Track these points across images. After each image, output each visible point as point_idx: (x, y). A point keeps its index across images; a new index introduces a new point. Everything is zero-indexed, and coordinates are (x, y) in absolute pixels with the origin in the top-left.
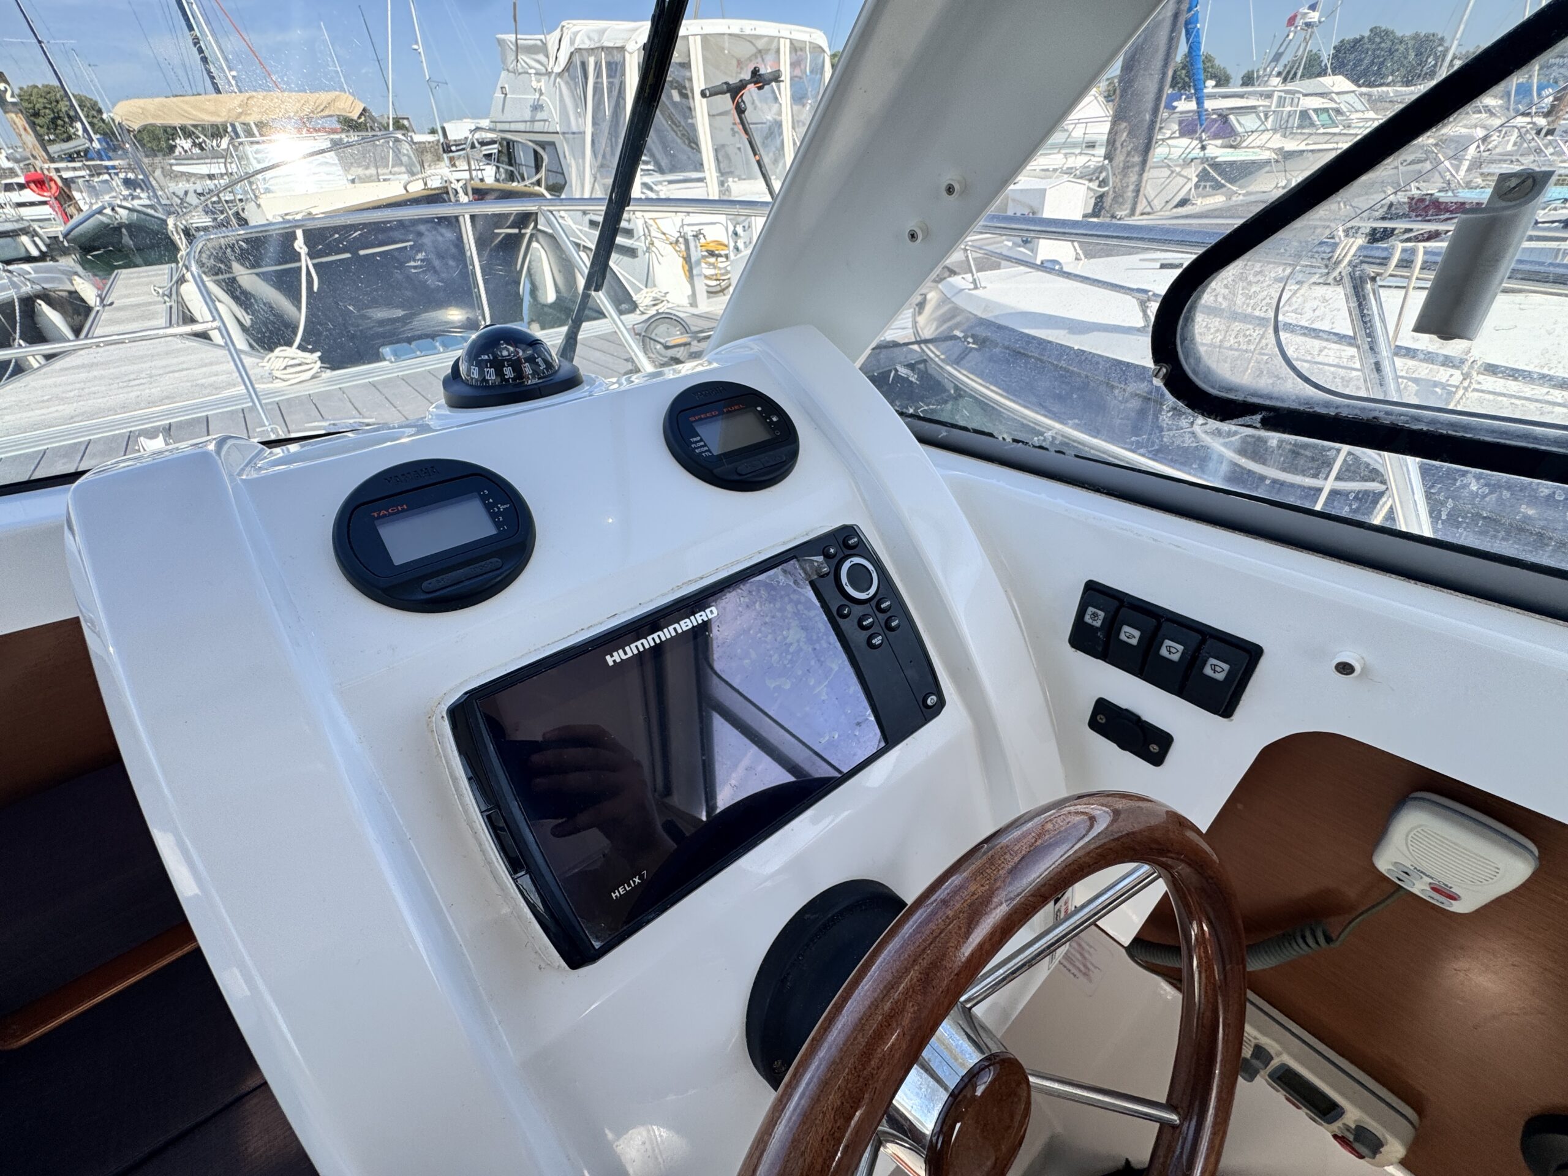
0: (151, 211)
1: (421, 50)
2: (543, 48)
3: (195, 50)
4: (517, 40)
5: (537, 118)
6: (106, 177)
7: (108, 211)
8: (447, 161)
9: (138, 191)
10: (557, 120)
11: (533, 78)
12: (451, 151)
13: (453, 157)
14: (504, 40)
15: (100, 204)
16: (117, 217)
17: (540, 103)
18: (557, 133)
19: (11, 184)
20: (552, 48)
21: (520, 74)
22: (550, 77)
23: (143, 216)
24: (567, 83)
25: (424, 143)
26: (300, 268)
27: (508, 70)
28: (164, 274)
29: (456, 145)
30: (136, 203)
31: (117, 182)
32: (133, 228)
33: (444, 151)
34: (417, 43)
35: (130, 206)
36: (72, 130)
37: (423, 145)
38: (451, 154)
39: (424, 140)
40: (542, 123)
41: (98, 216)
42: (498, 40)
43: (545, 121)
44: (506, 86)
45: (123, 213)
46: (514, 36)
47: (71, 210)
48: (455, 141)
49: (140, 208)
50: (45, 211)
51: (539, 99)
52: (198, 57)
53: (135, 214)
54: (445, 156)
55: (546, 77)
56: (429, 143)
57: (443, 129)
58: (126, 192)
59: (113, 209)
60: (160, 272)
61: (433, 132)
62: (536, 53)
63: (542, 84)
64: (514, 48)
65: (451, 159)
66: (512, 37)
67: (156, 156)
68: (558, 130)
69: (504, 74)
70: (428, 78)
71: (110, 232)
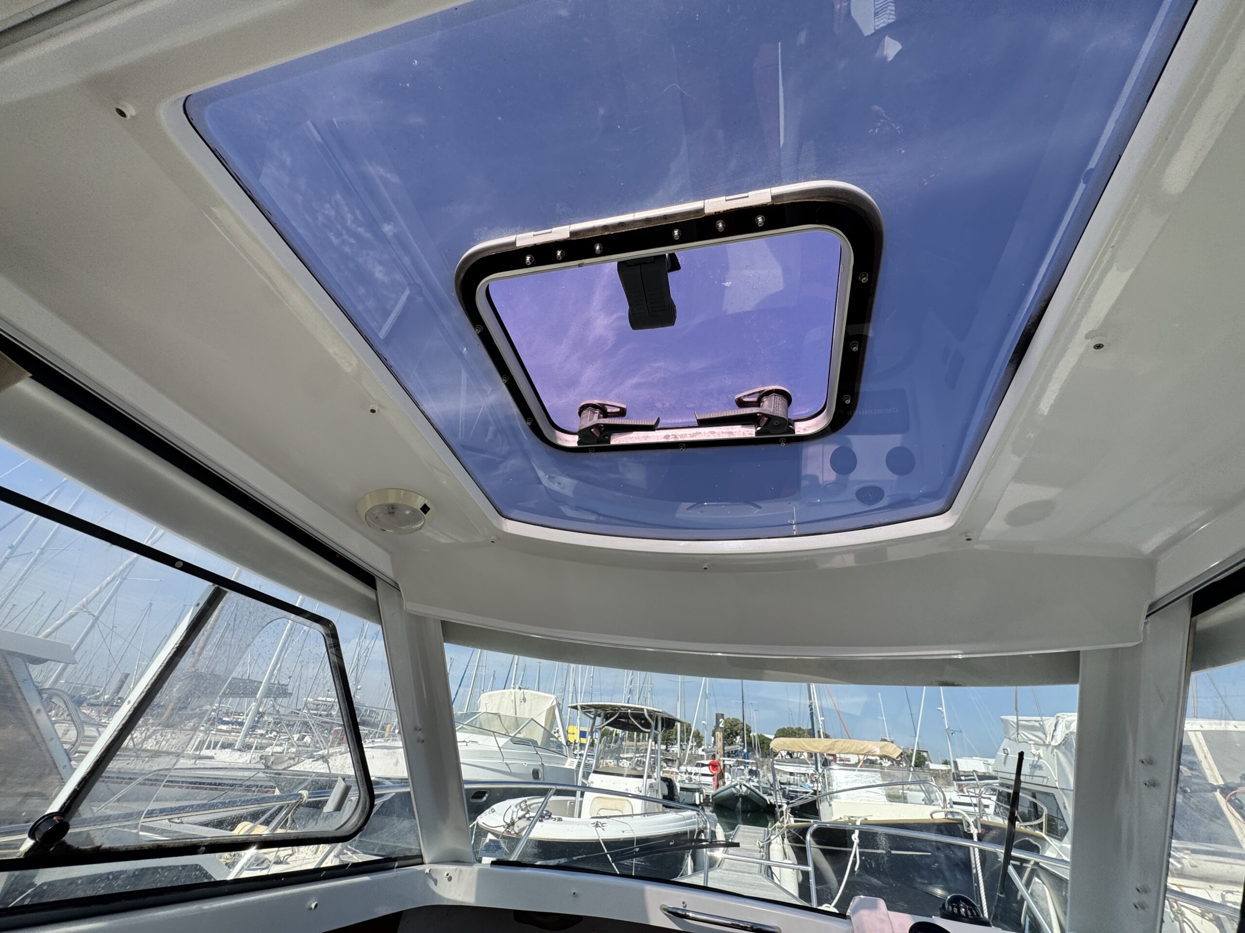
0: (757, 791)
1: (944, 711)
2: (1042, 729)
3: (809, 709)
4: (1018, 721)
5: (1035, 774)
6: (742, 767)
7: (738, 787)
8: (956, 788)
9: (754, 777)
10: (1056, 778)
11: (1033, 747)
12: (961, 780)
13: (962, 784)
14: (1007, 721)
15: (736, 782)
16: (741, 791)
17: (1039, 764)
18: (1056, 788)
19: (699, 763)
20: (1049, 729)
21: (1020, 742)
22: (1047, 748)
23: (752, 793)
24: (1064, 753)
25: (938, 770)
26: (851, 852)
27: (1009, 739)
28: (761, 833)
29: (965, 776)
30: (752, 784)
31: (746, 771)
32: (746, 799)
33: (954, 780)
34: (941, 706)
35: (749, 786)
36: (734, 740)
37: (937, 772)
38: (960, 782)
39: (938, 768)
40: (1042, 779)
41: (733, 789)
42: (1002, 720)
43: (1044, 777)
44: (1008, 749)
45: (744, 789)
46: (1016, 717)
47: (721, 783)
48: (964, 772)
49: (753, 788)
50: (709, 780)
51: (1037, 762)
52: (809, 712)
53: (749, 791)
54: (955, 783)
55: (1045, 748)
56: (942, 771)
57: (955, 763)
58: (748, 777)
59: (740, 786)
60: (759, 831)
61: (946, 763)
62: (1036, 731)
63: (1041, 752)
64: (1015, 726)
65: (959, 786)
66: (1013, 718)
67: (766, 757)
68: (1057, 785)
69: (1006, 740)
70: (947, 727)
71: (734, 798)
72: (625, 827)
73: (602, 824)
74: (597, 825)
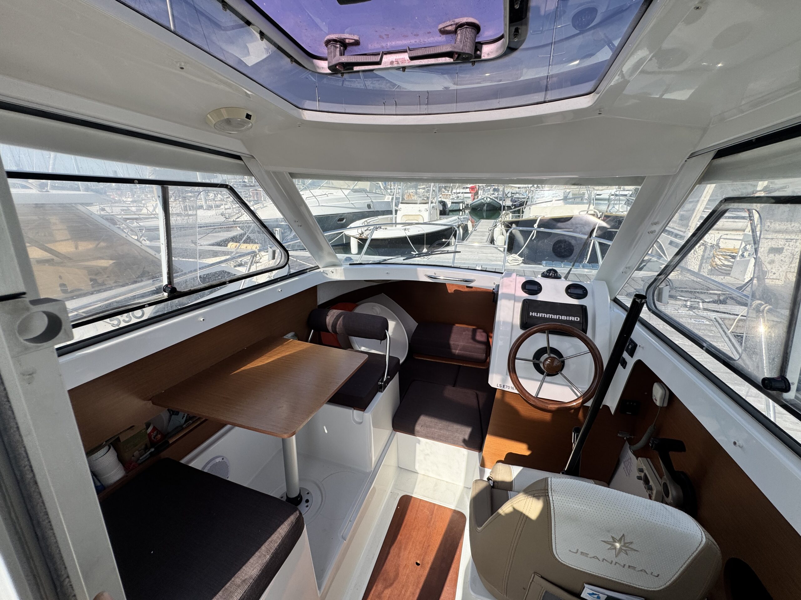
0: (496, 200)
9: (496, 192)
15: (485, 196)
16: (487, 200)
23: (493, 201)
26: (532, 231)
31: (491, 190)
32: (489, 204)
35: (492, 197)
41: (482, 200)
58: (492, 193)
60: (491, 222)
71: (482, 205)
72: (420, 229)
73: (408, 229)
74: (405, 230)
